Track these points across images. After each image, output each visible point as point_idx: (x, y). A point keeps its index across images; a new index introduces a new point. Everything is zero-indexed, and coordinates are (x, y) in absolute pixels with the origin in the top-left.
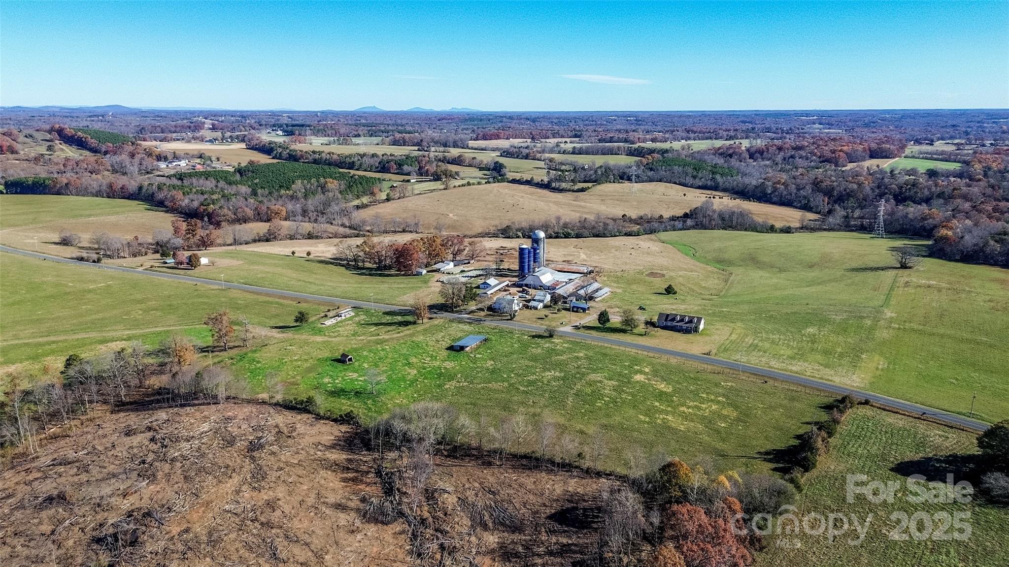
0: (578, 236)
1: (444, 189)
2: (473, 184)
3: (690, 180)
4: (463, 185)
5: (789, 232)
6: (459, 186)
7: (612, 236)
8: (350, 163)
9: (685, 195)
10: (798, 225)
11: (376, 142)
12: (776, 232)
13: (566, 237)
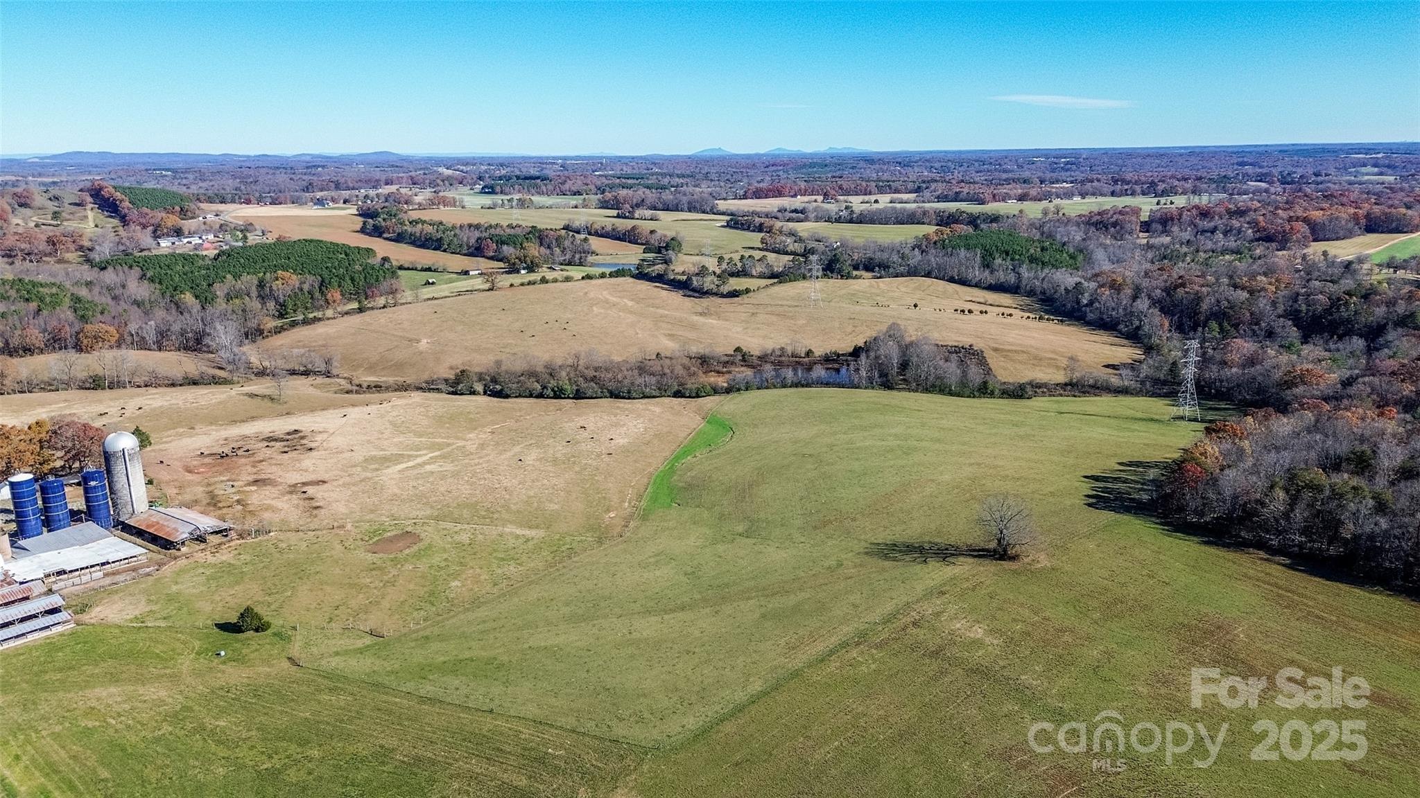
0: (579, 395)
1: (488, 290)
2: (555, 281)
3: (977, 273)
4: (530, 283)
5: (1021, 397)
6: (522, 284)
7: (645, 397)
8: (438, 239)
9: (915, 306)
10: (1061, 378)
11: (574, 203)
12: (992, 395)
13: (556, 397)
